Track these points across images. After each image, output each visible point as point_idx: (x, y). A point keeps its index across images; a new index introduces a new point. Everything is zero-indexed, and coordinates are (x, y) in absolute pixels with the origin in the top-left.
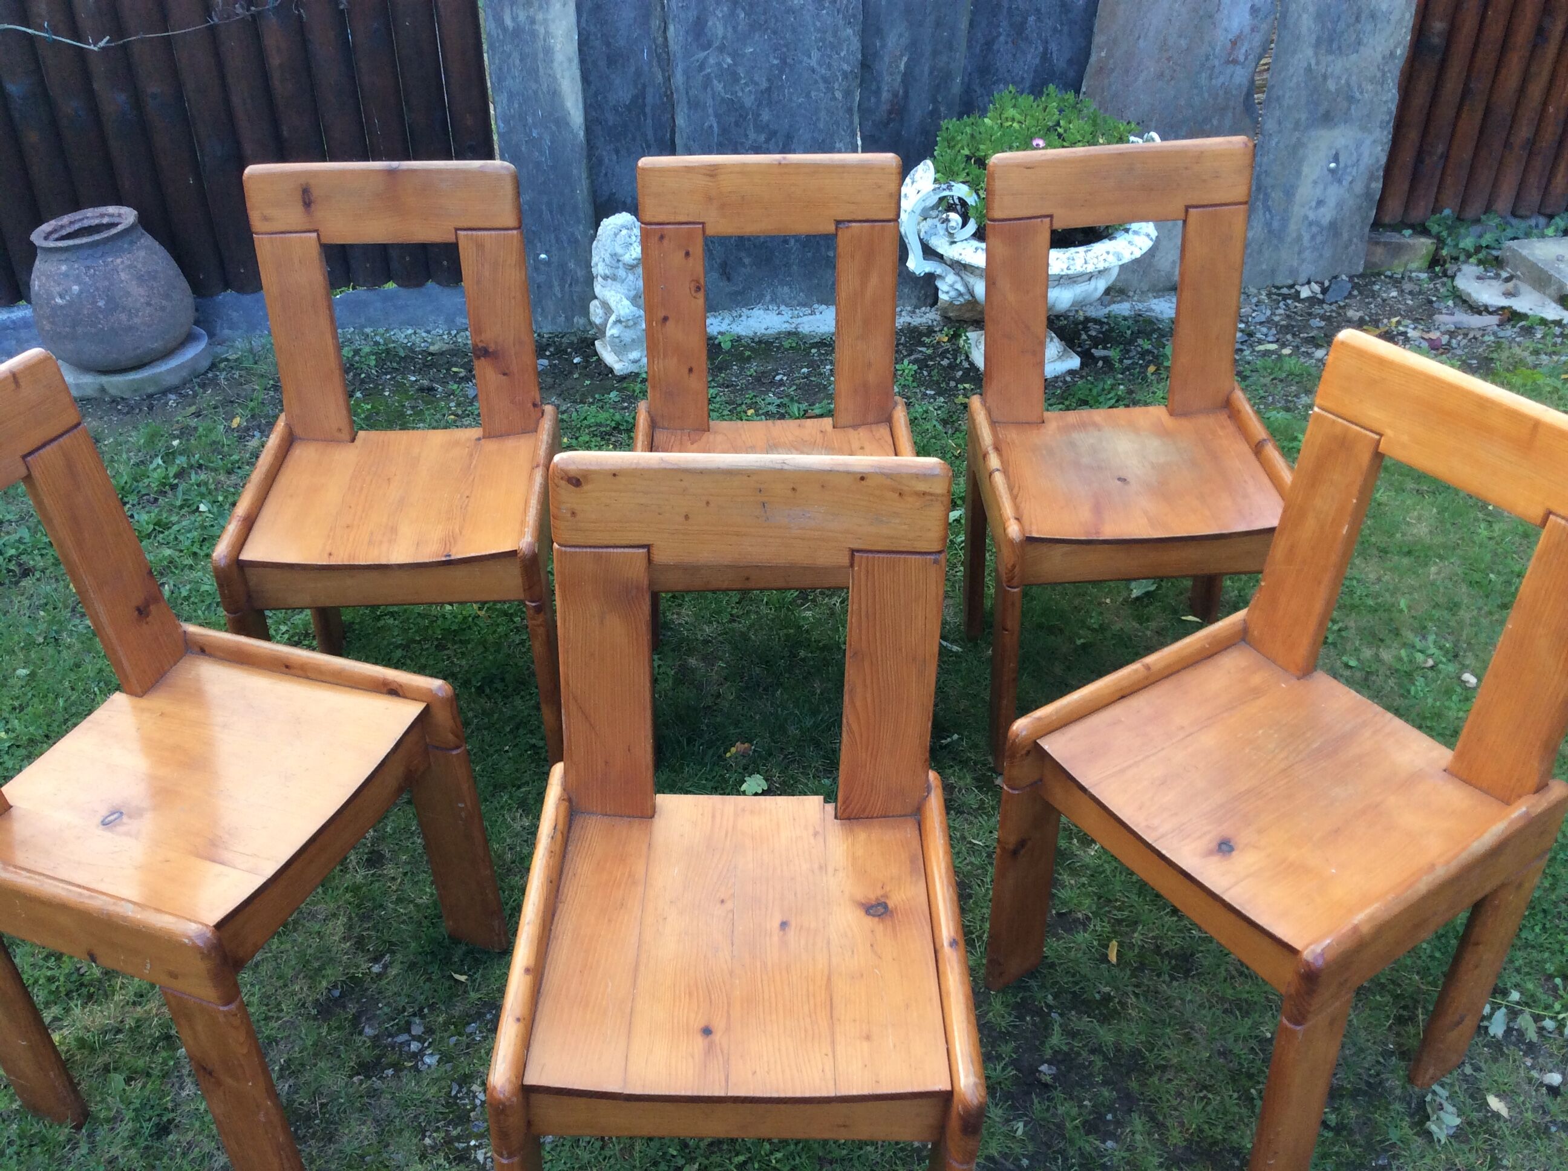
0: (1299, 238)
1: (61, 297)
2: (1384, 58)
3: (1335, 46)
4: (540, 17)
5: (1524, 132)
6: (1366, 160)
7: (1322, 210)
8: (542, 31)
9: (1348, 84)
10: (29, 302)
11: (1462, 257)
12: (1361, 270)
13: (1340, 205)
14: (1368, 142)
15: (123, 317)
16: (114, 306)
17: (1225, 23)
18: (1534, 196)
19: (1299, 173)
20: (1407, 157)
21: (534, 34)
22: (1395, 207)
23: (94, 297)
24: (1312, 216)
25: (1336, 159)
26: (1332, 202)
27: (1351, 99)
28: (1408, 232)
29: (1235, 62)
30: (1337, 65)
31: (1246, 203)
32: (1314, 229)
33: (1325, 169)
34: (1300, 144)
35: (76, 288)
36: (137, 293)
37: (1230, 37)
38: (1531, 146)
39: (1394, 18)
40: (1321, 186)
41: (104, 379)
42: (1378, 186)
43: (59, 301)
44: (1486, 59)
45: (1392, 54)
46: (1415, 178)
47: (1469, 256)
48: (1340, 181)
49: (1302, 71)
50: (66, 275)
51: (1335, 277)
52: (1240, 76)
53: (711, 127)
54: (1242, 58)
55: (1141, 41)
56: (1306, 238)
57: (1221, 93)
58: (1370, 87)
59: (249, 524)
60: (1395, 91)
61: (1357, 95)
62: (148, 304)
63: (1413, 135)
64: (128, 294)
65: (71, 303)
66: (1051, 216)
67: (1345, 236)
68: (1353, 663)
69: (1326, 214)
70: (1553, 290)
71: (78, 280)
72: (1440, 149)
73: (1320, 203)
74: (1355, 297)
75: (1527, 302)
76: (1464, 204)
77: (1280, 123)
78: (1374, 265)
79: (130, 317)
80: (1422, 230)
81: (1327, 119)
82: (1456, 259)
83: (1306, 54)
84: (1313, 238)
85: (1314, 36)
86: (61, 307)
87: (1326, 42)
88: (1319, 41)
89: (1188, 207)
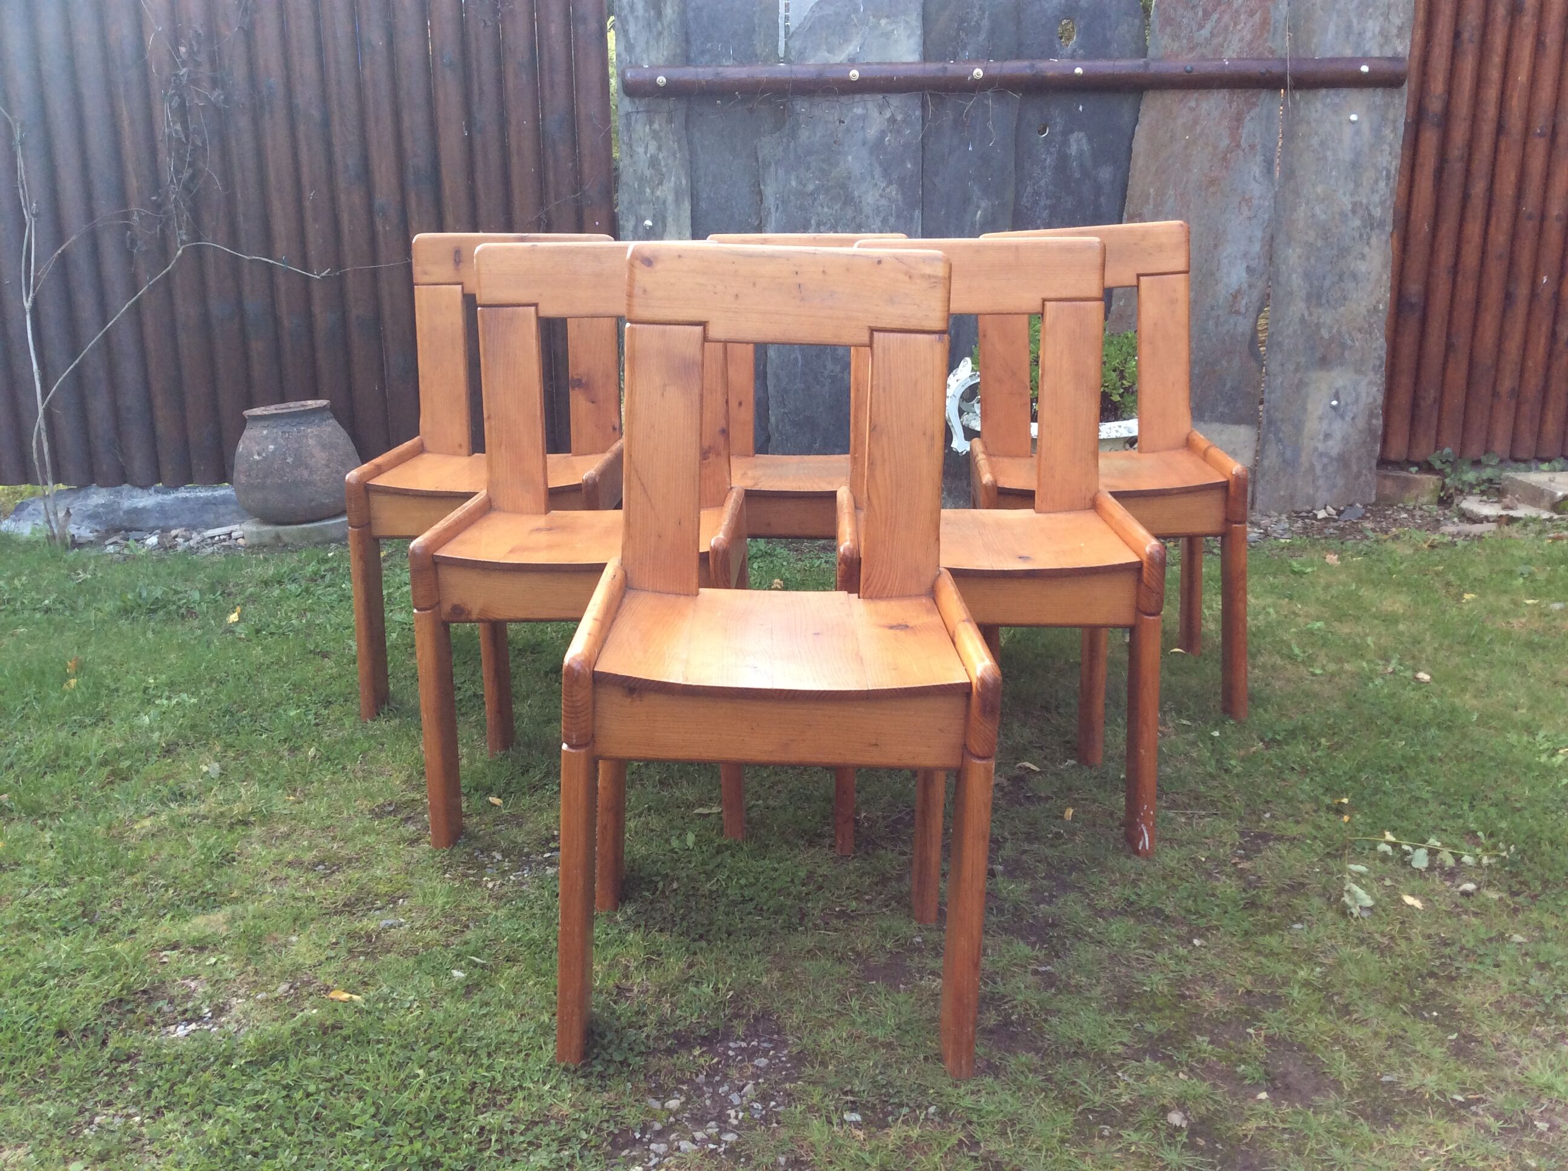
0: (1312, 467)
1: (259, 455)
2: (1368, 311)
3: (1324, 301)
5: (1507, 383)
6: (1364, 399)
7: (1330, 443)
9: (1339, 332)
10: (231, 483)
11: (1467, 490)
12: (1374, 500)
13: (1345, 439)
14: (1364, 383)
15: (305, 473)
16: (300, 462)
17: (1225, 280)
18: (1527, 441)
19: (1304, 409)
20: (1403, 398)
22: (1398, 448)
23: (285, 454)
24: (1321, 447)
25: (1337, 397)
26: (1338, 435)
27: (1343, 346)
28: (1414, 469)
29: (1237, 313)
30: (1327, 317)
32: (1325, 460)
33: (1328, 407)
34: (1301, 385)
35: (272, 447)
36: (320, 456)
37: (1231, 291)
38: (1517, 394)
39: (1373, 279)
40: (1326, 421)
41: (280, 529)
42: (1378, 422)
43: (256, 457)
44: (1463, 318)
45: (1376, 309)
46: (1413, 420)
47: (1471, 486)
48: (1342, 417)
49: (1297, 320)
50: (266, 437)
51: (1351, 505)
52: (1243, 326)
53: (796, 359)
54: (1243, 310)
56: (1318, 468)
57: (1227, 339)
58: (1359, 336)
59: (379, 471)
60: (1382, 340)
61: (1349, 342)
62: (327, 466)
63: (1405, 381)
64: (312, 456)
65: (265, 459)
67: (1355, 468)
68: (1318, 671)
69: (1334, 447)
70: (1546, 502)
71: (274, 441)
72: (1433, 394)
73: (1327, 436)
74: (1368, 518)
75: (1522, 511)
76: (1463, 446)
77: (1282, 365)
78: (1386, 496)
79: (311, 472)
80: (1427, 467)
81: (1324, 362)
82: (1462, 492)
83: (1298, 308)
84: (1325, 467)
85: (1303, 293)
86: (258, 462)
87: (1316, 297)
88: (1308, 298)
89: (1139, 276)
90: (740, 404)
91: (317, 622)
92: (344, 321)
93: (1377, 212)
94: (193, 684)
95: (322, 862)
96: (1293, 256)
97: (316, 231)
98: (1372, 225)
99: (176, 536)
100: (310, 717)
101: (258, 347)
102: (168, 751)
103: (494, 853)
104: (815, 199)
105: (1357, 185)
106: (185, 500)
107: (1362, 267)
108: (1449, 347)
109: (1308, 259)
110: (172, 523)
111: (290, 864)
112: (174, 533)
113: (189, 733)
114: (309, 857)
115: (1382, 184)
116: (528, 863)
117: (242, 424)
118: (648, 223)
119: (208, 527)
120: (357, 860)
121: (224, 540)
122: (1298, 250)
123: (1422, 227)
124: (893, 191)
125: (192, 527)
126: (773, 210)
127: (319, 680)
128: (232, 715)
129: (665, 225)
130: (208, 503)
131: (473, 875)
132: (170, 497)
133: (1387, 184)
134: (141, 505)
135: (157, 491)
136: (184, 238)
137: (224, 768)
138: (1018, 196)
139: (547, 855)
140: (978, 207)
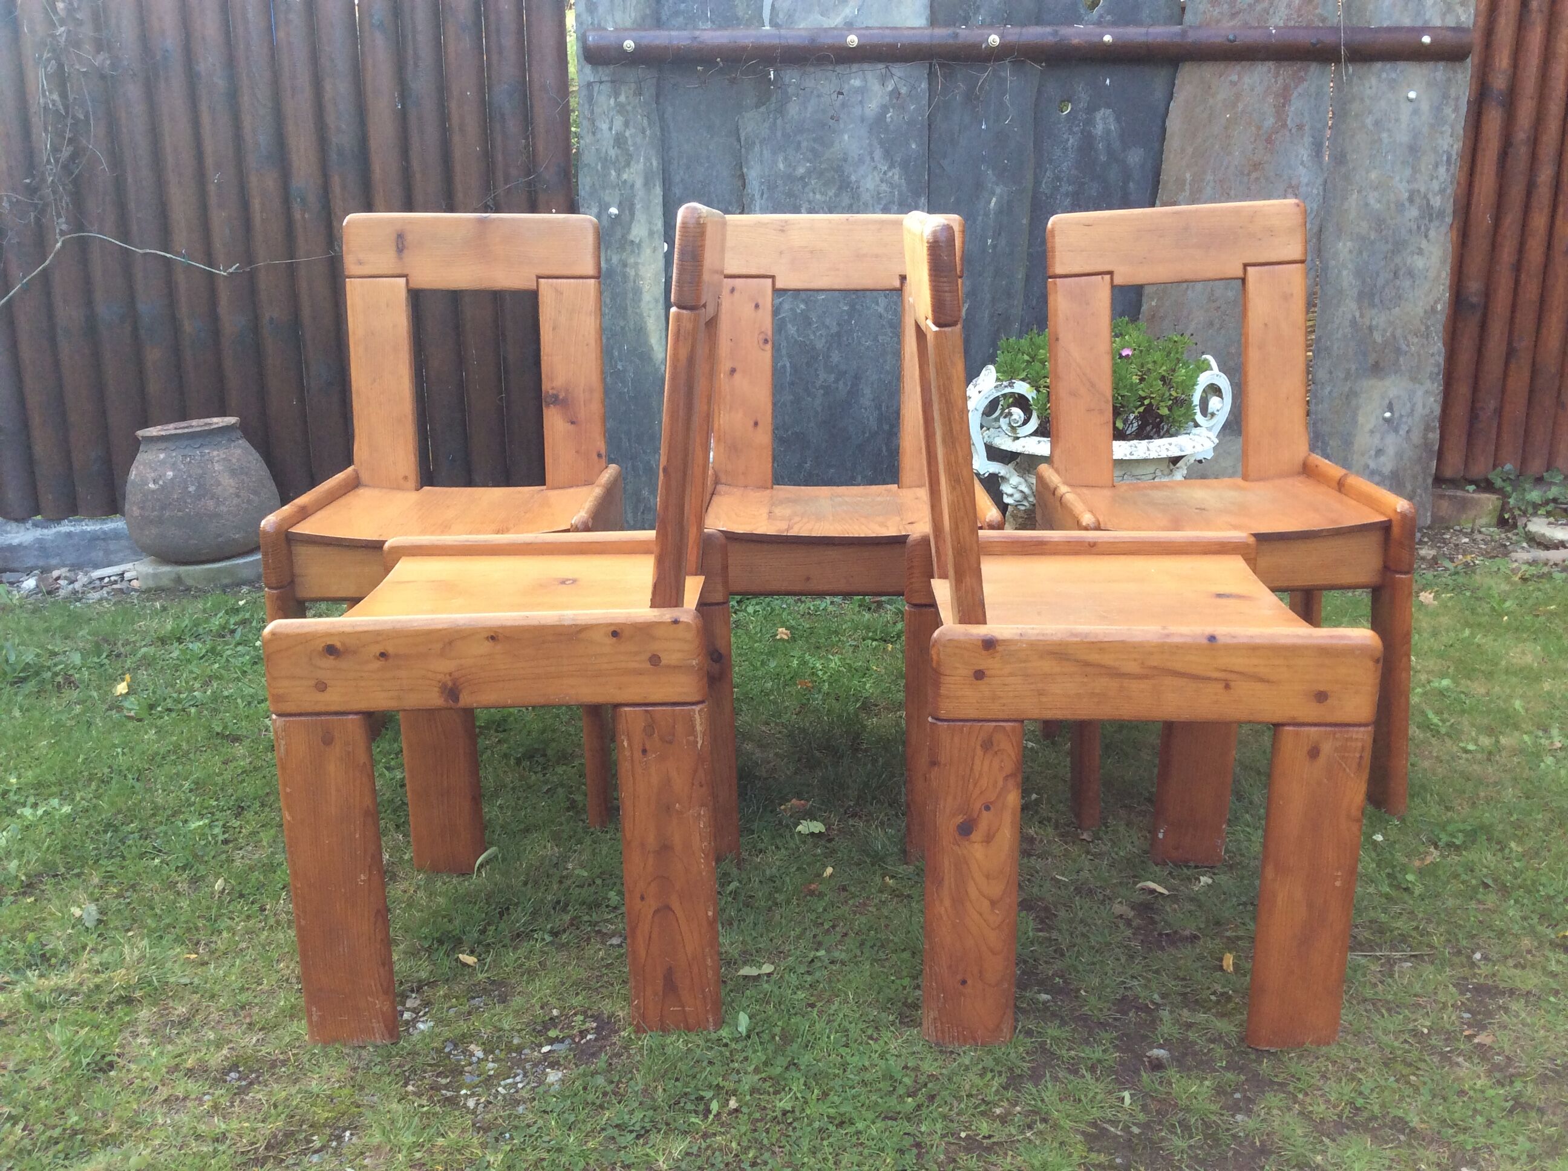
1: (155, 482)
2: (1426, 312)
3: (1377, 300)
4: (632, 260)
6: (1420, 410)
7: (1383, 459)
8: (633, 273)
9: (1394, 336)
10: (123, 514)
12: (1429, 522)
13: (1399, 455)
14: (1420, 393)
15: (211, 504)
16: (203, 491)
19: (1354, 421)
20: (1460, 411)
21: (625, 277)
22: (1454, 466)
23: (185, 481)
24: (1372, 465)
25: (1390, 408)
26: (1391, 451)
27: (1398, 351)
28: (1471, 488)
30: (1379, 319)
31: (1302, 262)
33: (1381, 421)
34: (1352, 394)
35: (170, 474)
36: (228, 483)
39: (1431, 274)
40: (1378, 436)
41: (182, 569)
42: (1434, 436)
43: (152, 486)
44: (1526, 318)
45: (1433, 310)
46: (1471, 436)
47: (1536, 506)
48: (1396, 431)
49: (1347, 323)
50: (163, 463)
55: (1189, 292)
58: (1416, 340)
59: (304, 514)
60: (1440, 344)
61: (1404, 347)
62: (237, 496)
63: (1463, 390)
64: (219, 484)
65: (163, 488)
66: (1111, 273)
67: (1409, 488)
69: (1387, 463)
71: (174, 467)
72: (1492, 405)
73: (1379, 452)
74: (1426, 543)
76: (1524, 462)
77: (1331, 373)
78: (1442, 519)
79: (218, 503)
80: (1487, 486)
81: (1377, 369)
82: (1525, 513)
83: (1349, 307)
85: (1356, 291)
86: (153, 491)
87: (1368, 296)
88: (1361, 296)
89: (1245, 266)
90: (756, 424)
91: (226, 693)
92: (255, 326)
93: (1437, 202)
94: (65, 787)
95: (234, 1067)
96: (1343, 249)
97: (222, 219)
98: (1431, 215)
99: (58, 578)
100: (216, 831)
101: (154, 355)
102: (28, 888)
103: (472, 1047)
104: (805, 185)
105: (1415, 170)
106: (69, 535)
107: (1419, 263)
108: (1510, 353)
109: (1361, 253)
110: (54, 562)
111: (190, 1073)
112: (55, 573)
113: (58, 858)
114: (217, 1058)
115: (1442, 170)
116: (520, 1063)
117: (135, 446)
118: (614, 211)
119: (96, 567)
120: (284, 1063)
121: (115, 582)
122: (1349, 244)
123: (1483, 218)
124: (896, 175)
125: (76, 567)
126: (757, 196)
127: (227, 775)
128: (116, 830)
129: (632, 214)
130: (94, 539)
131: (446, 1087)
132: (50, 533)
133: (1448, 170)
134: (15, 542)
135: (36, 525)
136: (64, 227)
137: (102, 912)
138: (1037, 183)
139: (546, 1049)
140: (993, 193)
